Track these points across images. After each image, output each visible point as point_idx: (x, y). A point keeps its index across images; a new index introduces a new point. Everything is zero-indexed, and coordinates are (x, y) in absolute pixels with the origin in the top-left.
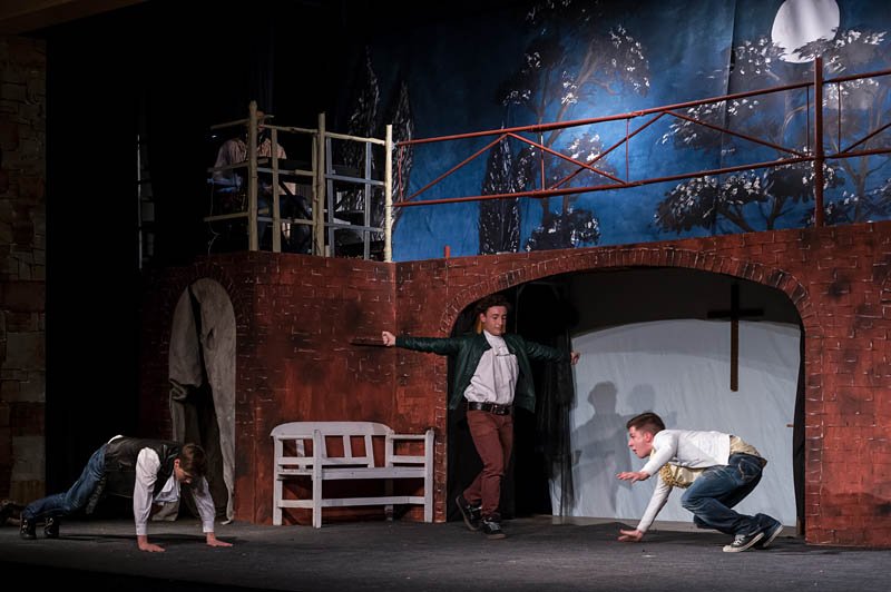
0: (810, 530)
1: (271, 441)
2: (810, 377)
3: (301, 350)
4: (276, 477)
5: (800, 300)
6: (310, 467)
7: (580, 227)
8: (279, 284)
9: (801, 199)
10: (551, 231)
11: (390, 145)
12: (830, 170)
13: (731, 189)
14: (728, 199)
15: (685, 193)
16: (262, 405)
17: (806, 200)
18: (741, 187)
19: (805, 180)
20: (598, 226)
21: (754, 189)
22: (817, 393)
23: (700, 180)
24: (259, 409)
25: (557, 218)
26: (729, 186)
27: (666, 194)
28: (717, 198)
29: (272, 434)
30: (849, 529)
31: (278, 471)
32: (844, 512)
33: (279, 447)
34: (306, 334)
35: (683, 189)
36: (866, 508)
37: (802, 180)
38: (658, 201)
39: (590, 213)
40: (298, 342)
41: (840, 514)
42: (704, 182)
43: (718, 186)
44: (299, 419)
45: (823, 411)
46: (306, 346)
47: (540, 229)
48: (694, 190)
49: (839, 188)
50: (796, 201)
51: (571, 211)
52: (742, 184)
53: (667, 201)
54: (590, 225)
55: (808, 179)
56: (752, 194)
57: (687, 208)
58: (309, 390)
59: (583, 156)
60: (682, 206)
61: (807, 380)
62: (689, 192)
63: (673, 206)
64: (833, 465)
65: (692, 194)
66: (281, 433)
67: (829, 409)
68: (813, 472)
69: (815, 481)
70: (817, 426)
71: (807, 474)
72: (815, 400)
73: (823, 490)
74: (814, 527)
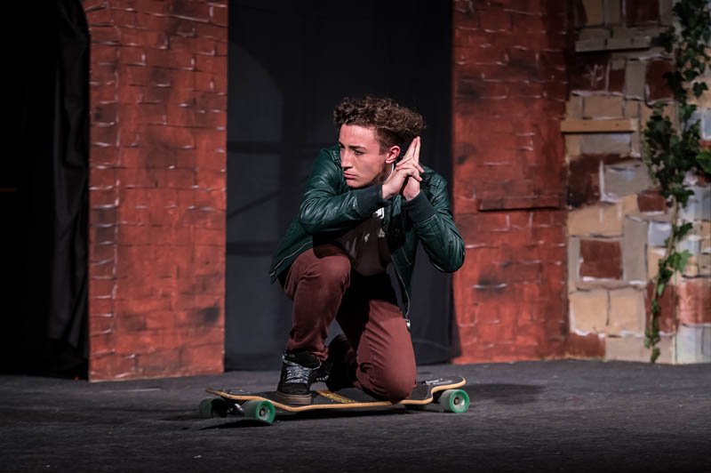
0: (98, 358)
2: (98, 108)
22: (109, 134)
30: (158, 350)
32: (151, 323)
36: (182, 316)
41: (143, 328)
45: (119, 163)
61: (92, 113)
64: (134, 250)
67: (128, 159)
68: (103, 262)
69: (106, 277)
70: (110, 187)
71: (92, 266)
72: (106, 145)
73: (118, 291)
74: (105, 351)
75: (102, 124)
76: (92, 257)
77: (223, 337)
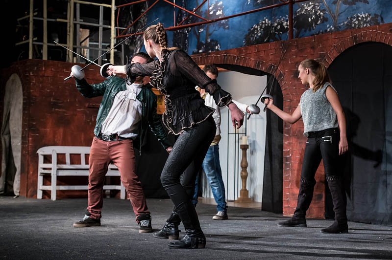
0: (285, 208)
1: (37, 156)
3: (57, 110)
4: (39, 174)
5: (281, 81)
6: (51, 169)
7: (213, 49)
8: (44, 76)
9: (308, 31)
10: (201, 51)
11: (113, 7)
12: (321, 13)
13: (277, 26)
14: (275, 31)
15: (257, 29)
16: (32, 137)
17: (310, 30)
18: (281, 24)
19: (310, 19)
20: (220, 48)
21: (288, 26)
22: (288, 131)
23: (264, 22)
24: (30, 139)
25: (203, 45)
26: (276, 24)
27: (249, 30)
28: (270, 31)
29: (38, 152)
31: (40, 171)
33: (41, 159)
34: (60, 102)
35: (256, 27)
37: (308, 19)
38: (245, 34)
39: (217, 41)
40: (55, 105)
42: (265, 23)
43: (271, 25)
44: (55, 144)
45: (291, 142)
46: (60, 107)
47: (196, 50)
48: (261, 27)
49: (325, 23)
50: (305, 31)
51: (209, 40)
52: (282, 23)
53: (249, 33)
54: (217, 48)
55: (311, 19)
56: (287, 28)
57: (258, 37)
58: (61, 130)
59: (215, 13)
60: (256, 36)
61: (284, 125)
62: (259, 29)
63: (252, 36)
64: (296, 172)
65: (260, 30)
66: (42, 151)
67: (294, 140)
68: (287, 175)
69: (288, 181)
70: (289, 150)
71: (284, 176)
72: (287, 135)
73: (291, 185)
74: (287, 206)
75: (286, 128)
76: (284, 174)
77: (324, 205)
